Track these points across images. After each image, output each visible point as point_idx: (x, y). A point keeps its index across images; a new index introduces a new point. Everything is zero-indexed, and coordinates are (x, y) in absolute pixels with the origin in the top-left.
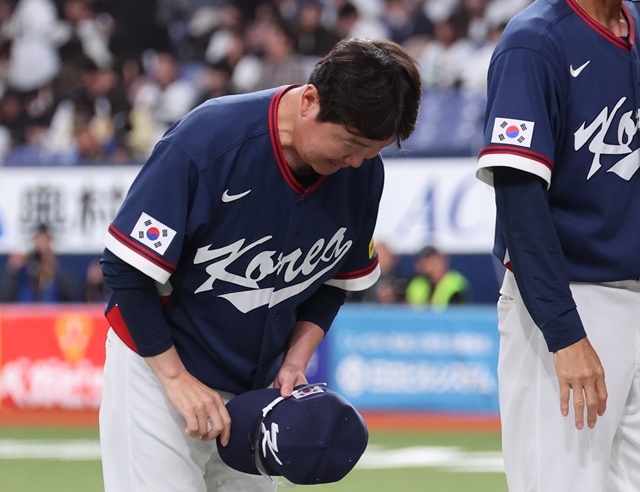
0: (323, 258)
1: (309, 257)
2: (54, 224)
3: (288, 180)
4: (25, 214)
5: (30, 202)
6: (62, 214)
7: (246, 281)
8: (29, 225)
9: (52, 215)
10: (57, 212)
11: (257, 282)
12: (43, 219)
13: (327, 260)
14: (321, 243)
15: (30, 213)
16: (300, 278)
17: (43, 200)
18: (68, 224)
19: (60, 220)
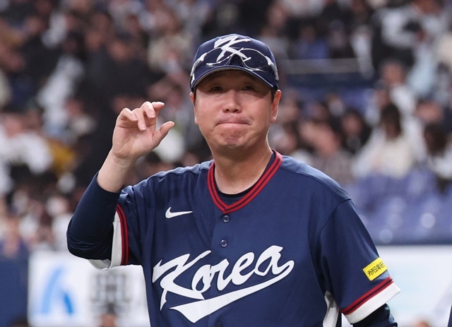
0: (256, 271)
1: (237, 268)
2: (121, 304)
3: (215, 202)
4: (94, 294)
5: (99, 283)
6: (128, 294)
7: (194, 293)
8: (98, 304)
9: (119, 295)
10: (124, 293)
11: (202, 293)
12: (111, 299)
13: (263, 274)
14: (250, 257)
15: (98, 293)
16: (232, 287)
17: (111, 281)
18: (133, 304)
19: (127, 300)
